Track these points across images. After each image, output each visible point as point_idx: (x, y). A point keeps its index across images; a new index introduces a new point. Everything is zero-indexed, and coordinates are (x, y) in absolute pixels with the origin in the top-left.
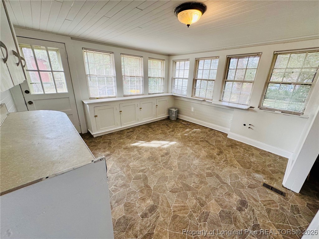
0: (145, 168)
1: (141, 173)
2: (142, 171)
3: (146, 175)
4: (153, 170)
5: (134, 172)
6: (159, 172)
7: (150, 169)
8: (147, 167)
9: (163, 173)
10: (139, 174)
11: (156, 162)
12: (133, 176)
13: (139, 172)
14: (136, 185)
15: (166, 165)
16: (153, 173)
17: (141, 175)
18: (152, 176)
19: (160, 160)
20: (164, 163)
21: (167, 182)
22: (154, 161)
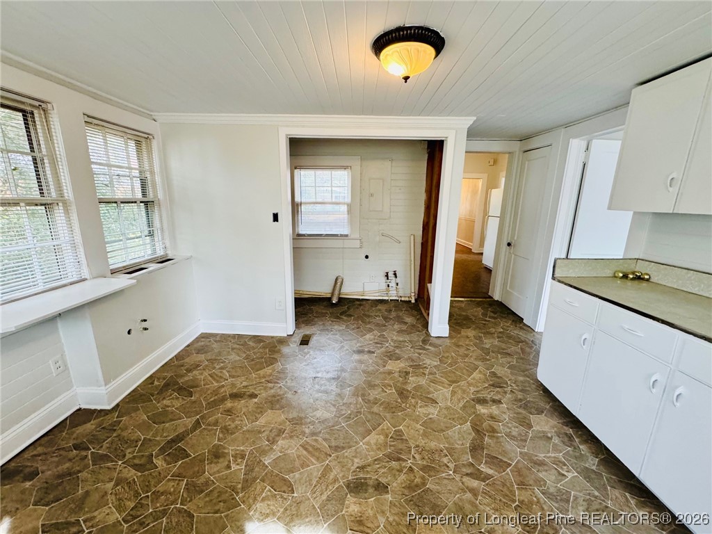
0: (466, 479)
1: (484, 468)
2: (477, 475)
3: (472, 458)
4: (445, 460)
5: (504, 485)
6: (433, 445)
7: (451, 466)
8: (458, 478)
9: (425, 435)
10: (490, 472)
11: (423, 478)
12: (507, 474)
13: (488, 477)
14: (503, 447)
15: (400, 451)
16: (451, 451)
17: (486, 462)
18: (457, 446)
19: (403, 477)
20: (399, 459)
21: (431, 416)
22: (424, 484)
